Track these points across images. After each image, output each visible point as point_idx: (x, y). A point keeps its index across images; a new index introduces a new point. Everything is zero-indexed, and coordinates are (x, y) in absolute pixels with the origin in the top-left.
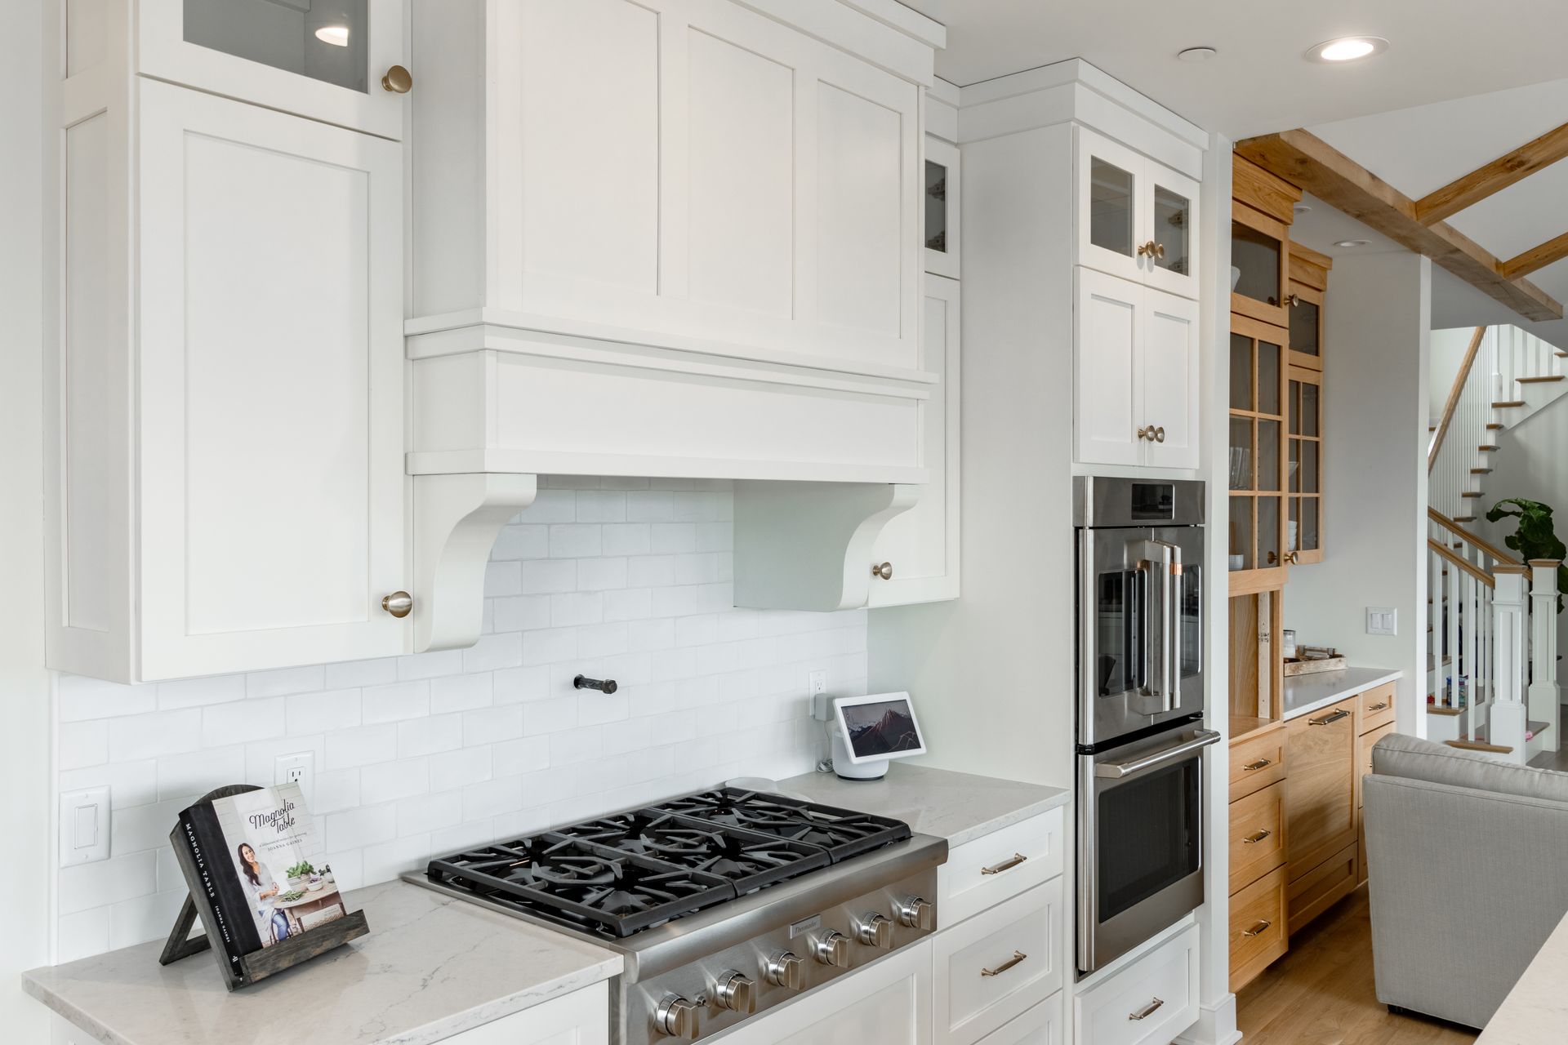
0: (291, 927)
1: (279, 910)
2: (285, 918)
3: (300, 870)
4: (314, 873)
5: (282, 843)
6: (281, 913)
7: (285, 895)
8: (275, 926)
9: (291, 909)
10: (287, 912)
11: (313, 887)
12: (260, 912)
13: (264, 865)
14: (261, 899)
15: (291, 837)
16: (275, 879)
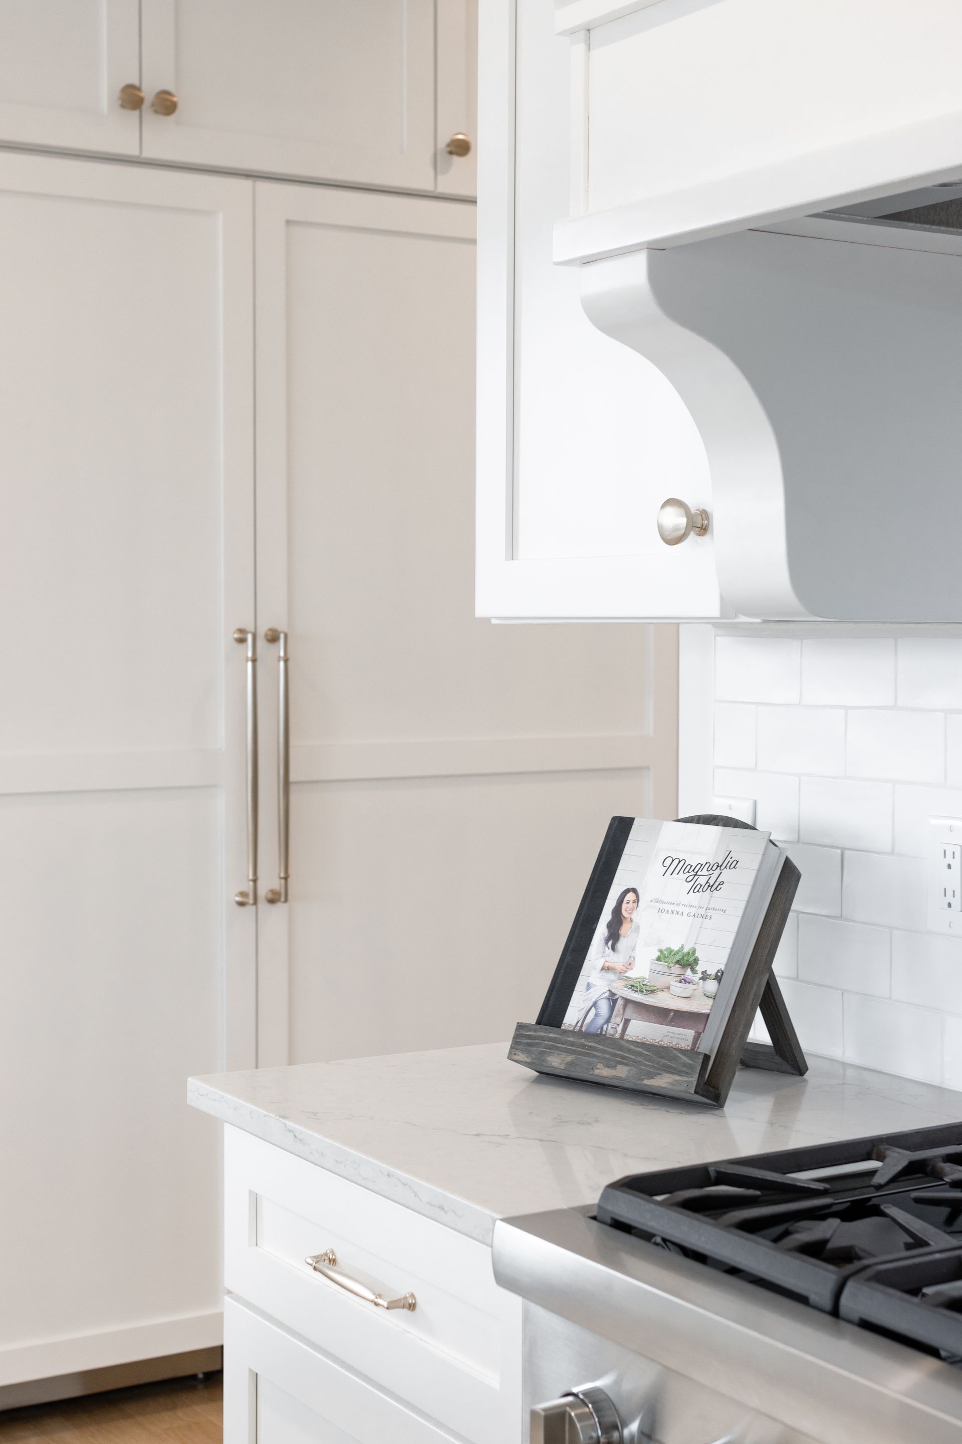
0: (610, 1025)
1: (612, 994)
2: (612, 1009)
3: (678, 957)
4: (694, 971)
5: (680, 909)
6: (612, 999)
7: (634, 980)
8: (593, 1011)
9: (627, 1001)
10: (620, 1003)
11: (678, 988)
12: (589, 984)
13: (638, 928)
14: (602, 969)
15: (700, 907)
16: (638, 954)
